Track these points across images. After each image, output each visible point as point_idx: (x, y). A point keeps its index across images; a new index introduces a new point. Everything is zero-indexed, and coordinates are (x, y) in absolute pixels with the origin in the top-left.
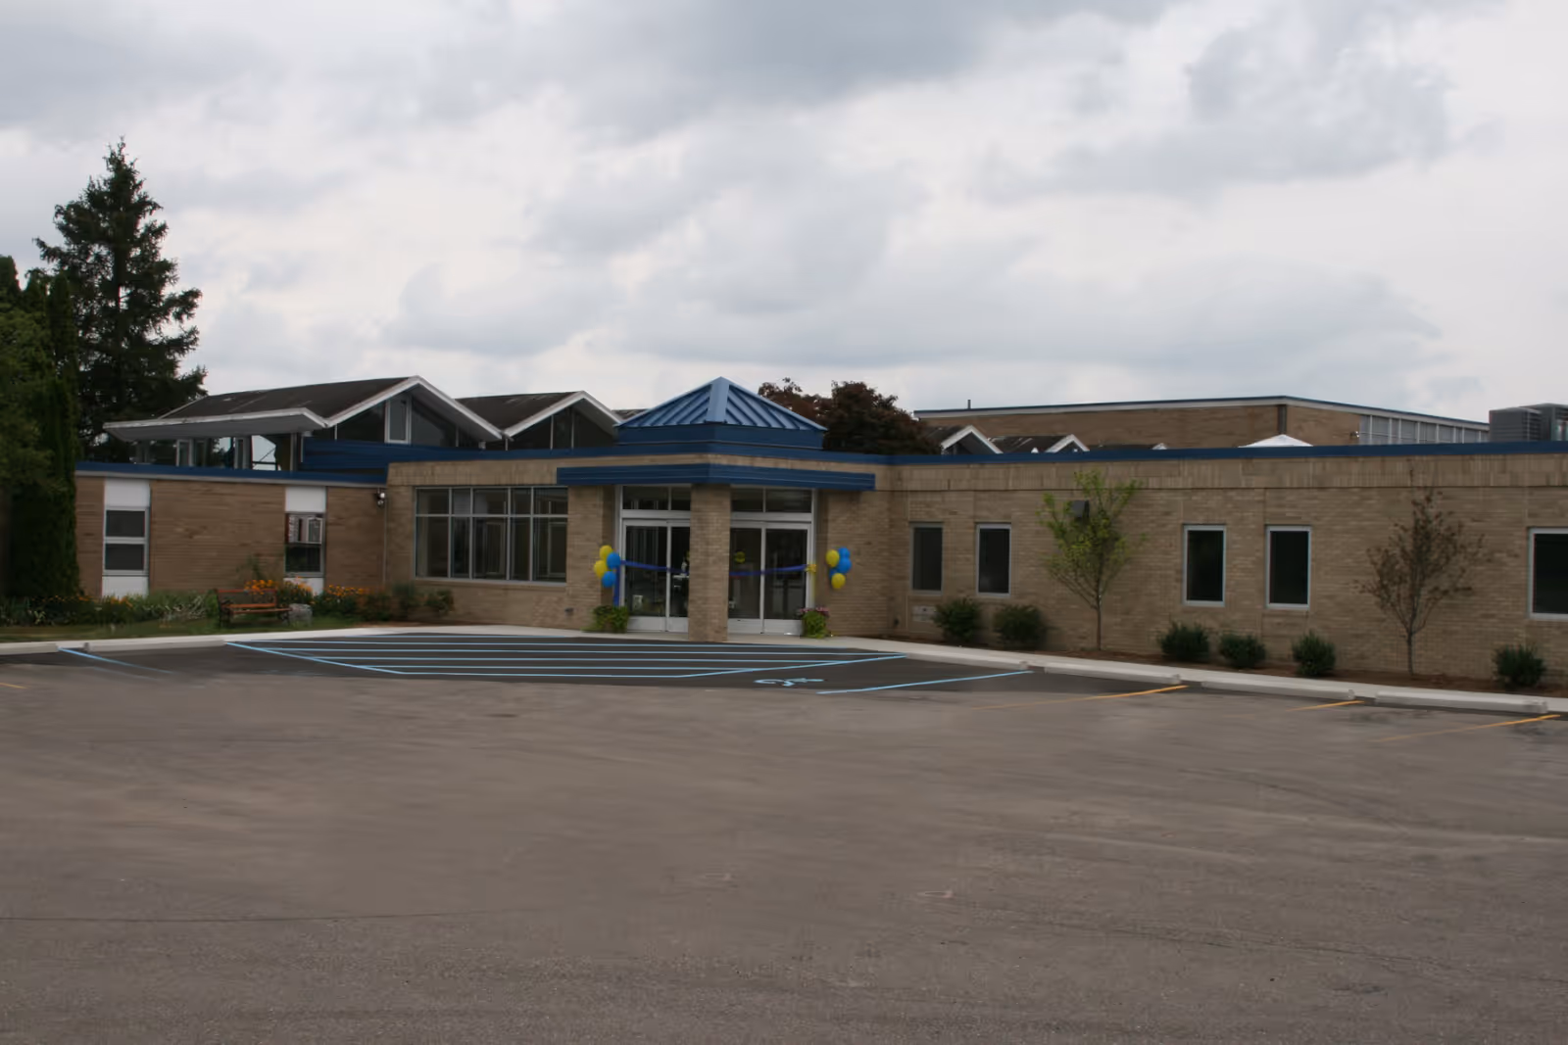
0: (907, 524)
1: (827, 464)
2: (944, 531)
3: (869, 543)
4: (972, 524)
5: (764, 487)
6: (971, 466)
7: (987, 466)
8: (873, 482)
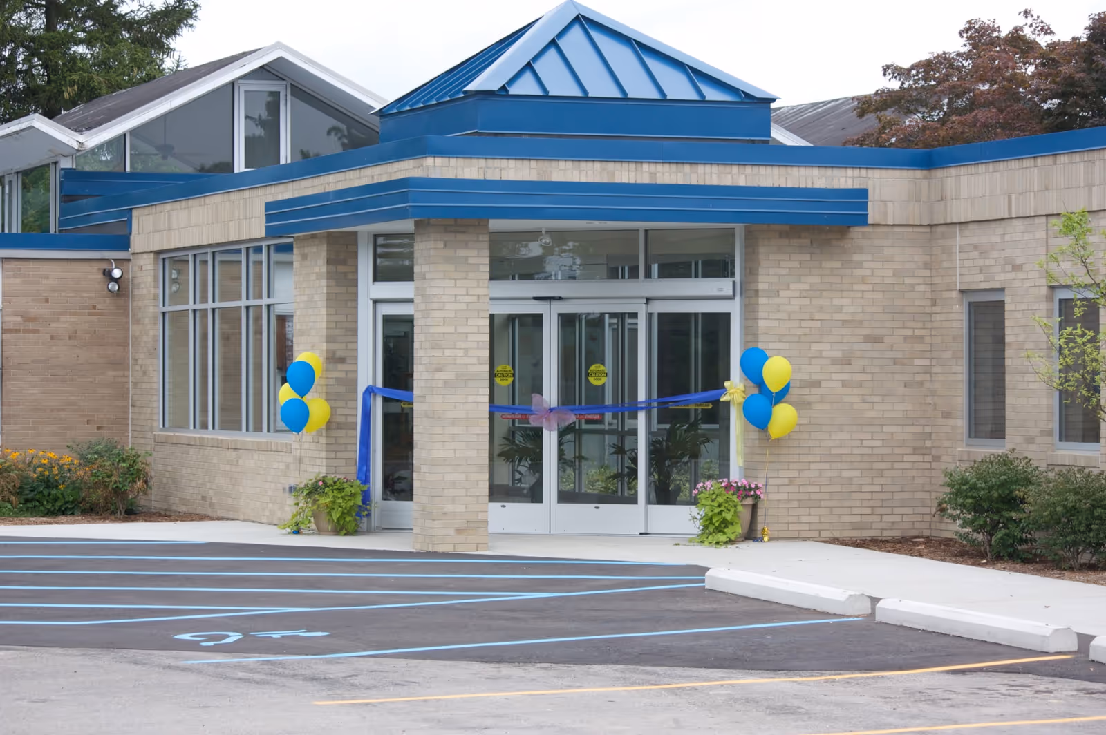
0: (955, 294)
1: (748, 170)
2: (1008, 307)
3: (877, 340)
4: (1044, 290)
5: (642, 225)
6: (1039, 161)
7: (1064, 159)
8: (864, 206)
